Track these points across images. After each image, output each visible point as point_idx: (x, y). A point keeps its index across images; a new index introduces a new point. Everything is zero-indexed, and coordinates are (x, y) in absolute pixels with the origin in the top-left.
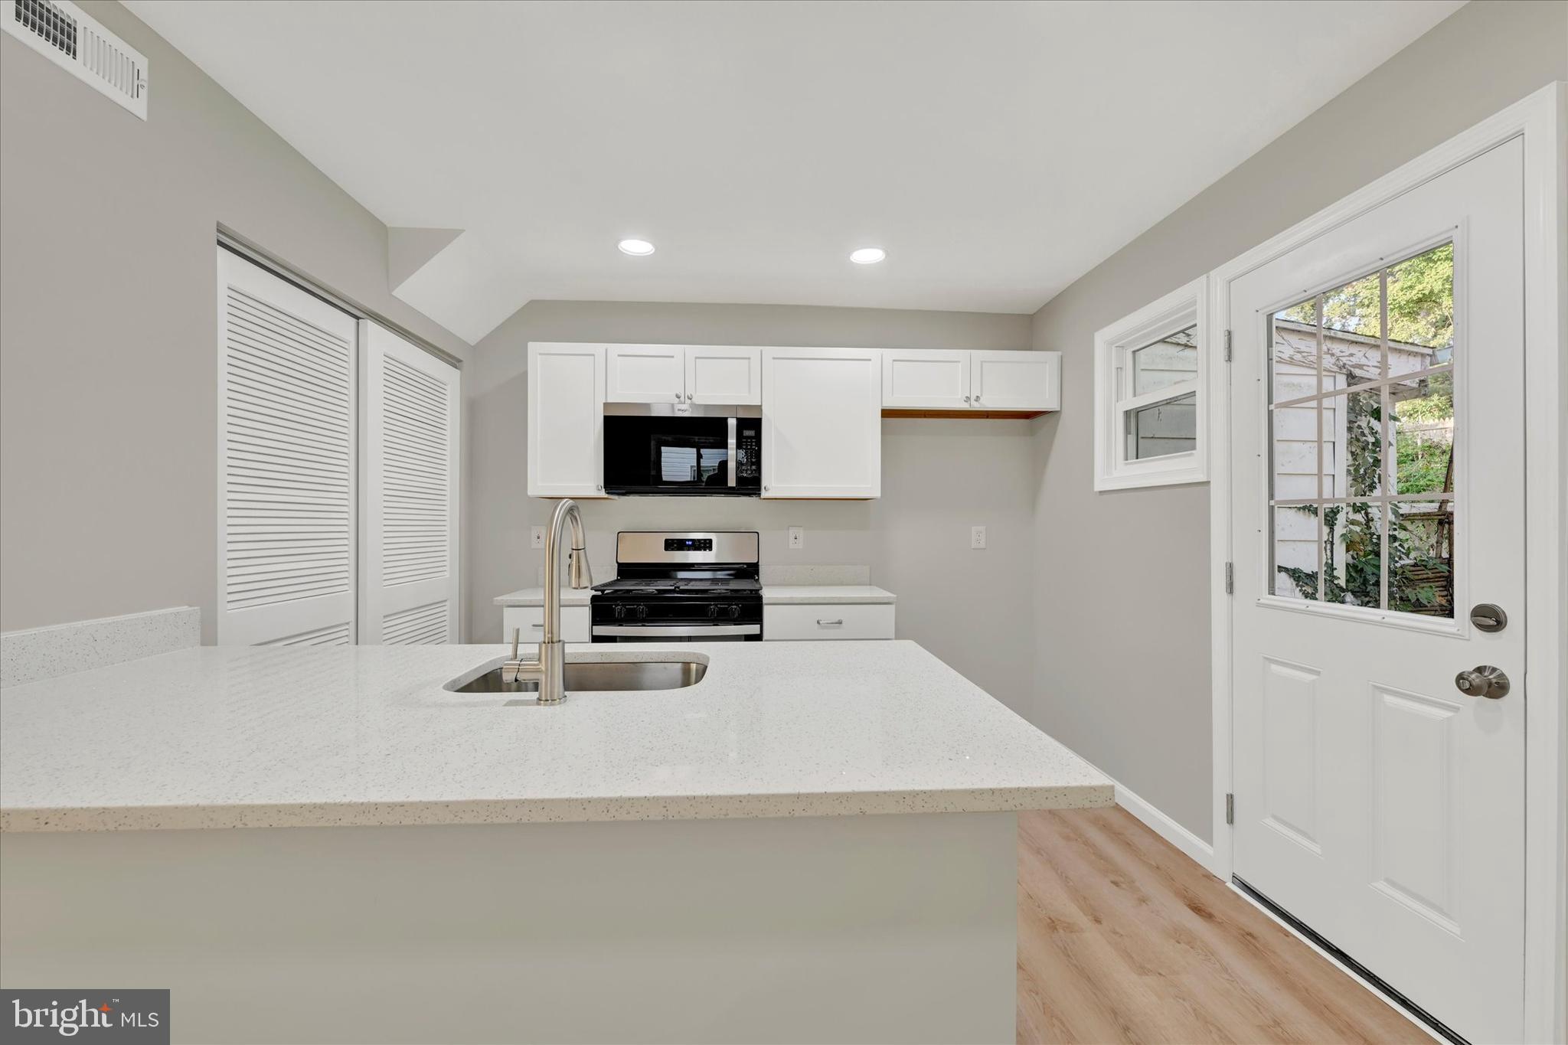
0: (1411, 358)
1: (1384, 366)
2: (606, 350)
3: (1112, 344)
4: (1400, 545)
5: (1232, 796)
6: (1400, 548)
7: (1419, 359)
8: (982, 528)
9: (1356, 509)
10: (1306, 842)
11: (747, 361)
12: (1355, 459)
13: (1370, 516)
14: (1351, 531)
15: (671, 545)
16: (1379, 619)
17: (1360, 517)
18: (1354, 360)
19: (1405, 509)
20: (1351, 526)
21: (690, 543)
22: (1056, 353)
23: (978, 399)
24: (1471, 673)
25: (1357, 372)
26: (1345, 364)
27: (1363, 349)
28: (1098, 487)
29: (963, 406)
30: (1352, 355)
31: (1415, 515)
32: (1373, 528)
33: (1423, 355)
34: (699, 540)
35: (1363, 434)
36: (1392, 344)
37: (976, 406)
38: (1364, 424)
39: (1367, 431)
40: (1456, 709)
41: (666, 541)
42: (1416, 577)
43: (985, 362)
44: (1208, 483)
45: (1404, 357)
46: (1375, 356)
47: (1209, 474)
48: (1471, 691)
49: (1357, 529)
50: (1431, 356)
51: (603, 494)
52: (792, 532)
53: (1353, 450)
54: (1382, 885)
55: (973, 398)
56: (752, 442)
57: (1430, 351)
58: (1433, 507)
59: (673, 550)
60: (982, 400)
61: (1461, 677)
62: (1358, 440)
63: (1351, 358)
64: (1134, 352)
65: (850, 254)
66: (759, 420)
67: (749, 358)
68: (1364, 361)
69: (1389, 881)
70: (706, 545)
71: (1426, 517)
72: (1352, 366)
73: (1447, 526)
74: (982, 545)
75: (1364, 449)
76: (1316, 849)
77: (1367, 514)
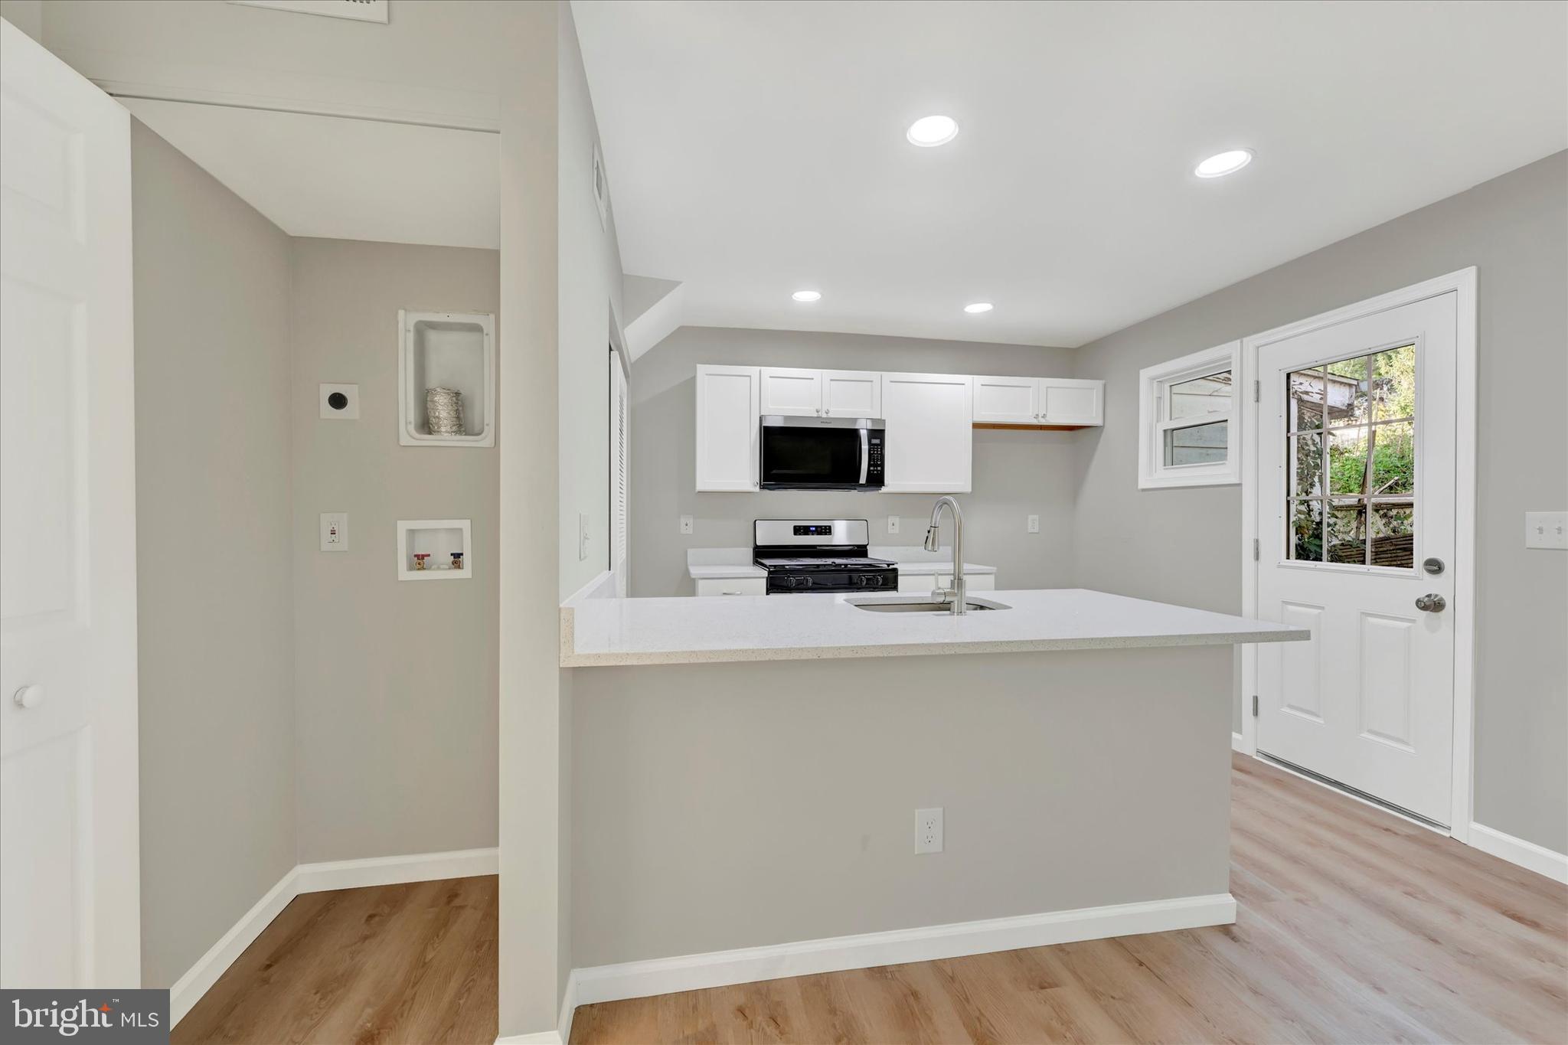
0: (1342, 386)
1: (1323, 394)
2: (760, 371)
3: (1154, 379)
4: (1332, 530)
5: (1257, 697)
6: (1332, 532)
7: (1347, 388)
8: (1036, 517)
9: (1302, 503)
10: (1314, 719)
11: (870, 383)
12: (1301, 464)
13: (1311, 507)
14: (1299, 518)
15: (798, 530)
16: (1366, 570)
17: (1303, 508)
18: (1303, 388)
19: (1336, 502)
20: (1299, 515)
21: (814, 529)
22: (1098, 381)
23: (1044, 416)
24: (1424, 598)
25: (1305, 397)
26: (1296, 391)
27: (1310, 380)
28: (1142, 485)
29: (1034, 422)
30: (1301, 384)
31: (1342, 507)
32: (1313, 517)
33: (1350, 385)
34: (821, 527)
35: (1307, 445)
36: (1330, 377)
37: (1043, 422)
38: (1308, 437)
39: (1310, 442)
40: (1413, 621)
41: (795, 527)
42: (1345, 554)
43: (1051, 387)
44: (1240, 485)
45: (1337, 386)
46: (1318, 386)
47: (1241, 477)
48: (1425, 608)
49: (1303, 517)
50: (1356, 386)
51: (757, 489)
52: (891, 520)
53: (1300, 456)
54: (1365, 735)
55: (1040, 416)
56: (877, 448)
57: (1355, 383)
58: (1353, 501)
59: (800, 534)
60: (1047, 418)
61: (1418, 602)
62: (1303, 449)
63: (1300, 386)
64: (1171, 386)
65: (965, 307)
66: (883, 431)
67: (871, 381)
68: (1309, 389)
69: (1370, 731)
70: (826, 530)
71: (1349, 508)
72: (1301, 393)
73: (1364, 515)
74: (1036, 530)
75: (1307, 456)
76: (1321, 721)
77: (1308, 506)
